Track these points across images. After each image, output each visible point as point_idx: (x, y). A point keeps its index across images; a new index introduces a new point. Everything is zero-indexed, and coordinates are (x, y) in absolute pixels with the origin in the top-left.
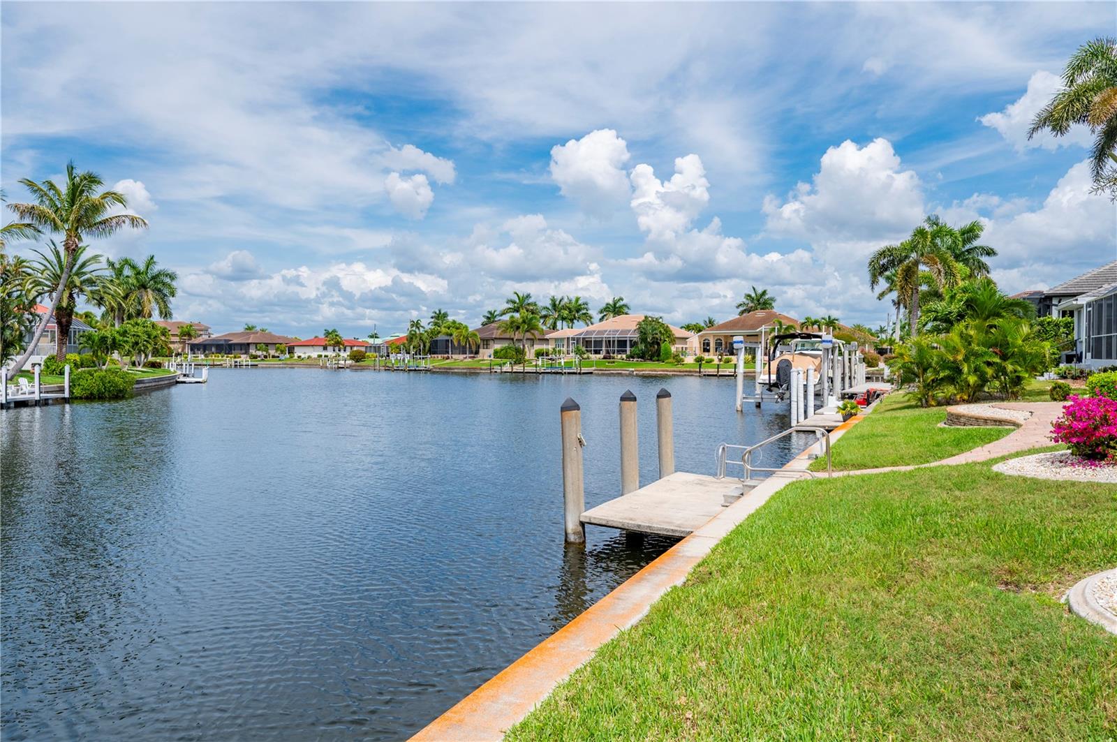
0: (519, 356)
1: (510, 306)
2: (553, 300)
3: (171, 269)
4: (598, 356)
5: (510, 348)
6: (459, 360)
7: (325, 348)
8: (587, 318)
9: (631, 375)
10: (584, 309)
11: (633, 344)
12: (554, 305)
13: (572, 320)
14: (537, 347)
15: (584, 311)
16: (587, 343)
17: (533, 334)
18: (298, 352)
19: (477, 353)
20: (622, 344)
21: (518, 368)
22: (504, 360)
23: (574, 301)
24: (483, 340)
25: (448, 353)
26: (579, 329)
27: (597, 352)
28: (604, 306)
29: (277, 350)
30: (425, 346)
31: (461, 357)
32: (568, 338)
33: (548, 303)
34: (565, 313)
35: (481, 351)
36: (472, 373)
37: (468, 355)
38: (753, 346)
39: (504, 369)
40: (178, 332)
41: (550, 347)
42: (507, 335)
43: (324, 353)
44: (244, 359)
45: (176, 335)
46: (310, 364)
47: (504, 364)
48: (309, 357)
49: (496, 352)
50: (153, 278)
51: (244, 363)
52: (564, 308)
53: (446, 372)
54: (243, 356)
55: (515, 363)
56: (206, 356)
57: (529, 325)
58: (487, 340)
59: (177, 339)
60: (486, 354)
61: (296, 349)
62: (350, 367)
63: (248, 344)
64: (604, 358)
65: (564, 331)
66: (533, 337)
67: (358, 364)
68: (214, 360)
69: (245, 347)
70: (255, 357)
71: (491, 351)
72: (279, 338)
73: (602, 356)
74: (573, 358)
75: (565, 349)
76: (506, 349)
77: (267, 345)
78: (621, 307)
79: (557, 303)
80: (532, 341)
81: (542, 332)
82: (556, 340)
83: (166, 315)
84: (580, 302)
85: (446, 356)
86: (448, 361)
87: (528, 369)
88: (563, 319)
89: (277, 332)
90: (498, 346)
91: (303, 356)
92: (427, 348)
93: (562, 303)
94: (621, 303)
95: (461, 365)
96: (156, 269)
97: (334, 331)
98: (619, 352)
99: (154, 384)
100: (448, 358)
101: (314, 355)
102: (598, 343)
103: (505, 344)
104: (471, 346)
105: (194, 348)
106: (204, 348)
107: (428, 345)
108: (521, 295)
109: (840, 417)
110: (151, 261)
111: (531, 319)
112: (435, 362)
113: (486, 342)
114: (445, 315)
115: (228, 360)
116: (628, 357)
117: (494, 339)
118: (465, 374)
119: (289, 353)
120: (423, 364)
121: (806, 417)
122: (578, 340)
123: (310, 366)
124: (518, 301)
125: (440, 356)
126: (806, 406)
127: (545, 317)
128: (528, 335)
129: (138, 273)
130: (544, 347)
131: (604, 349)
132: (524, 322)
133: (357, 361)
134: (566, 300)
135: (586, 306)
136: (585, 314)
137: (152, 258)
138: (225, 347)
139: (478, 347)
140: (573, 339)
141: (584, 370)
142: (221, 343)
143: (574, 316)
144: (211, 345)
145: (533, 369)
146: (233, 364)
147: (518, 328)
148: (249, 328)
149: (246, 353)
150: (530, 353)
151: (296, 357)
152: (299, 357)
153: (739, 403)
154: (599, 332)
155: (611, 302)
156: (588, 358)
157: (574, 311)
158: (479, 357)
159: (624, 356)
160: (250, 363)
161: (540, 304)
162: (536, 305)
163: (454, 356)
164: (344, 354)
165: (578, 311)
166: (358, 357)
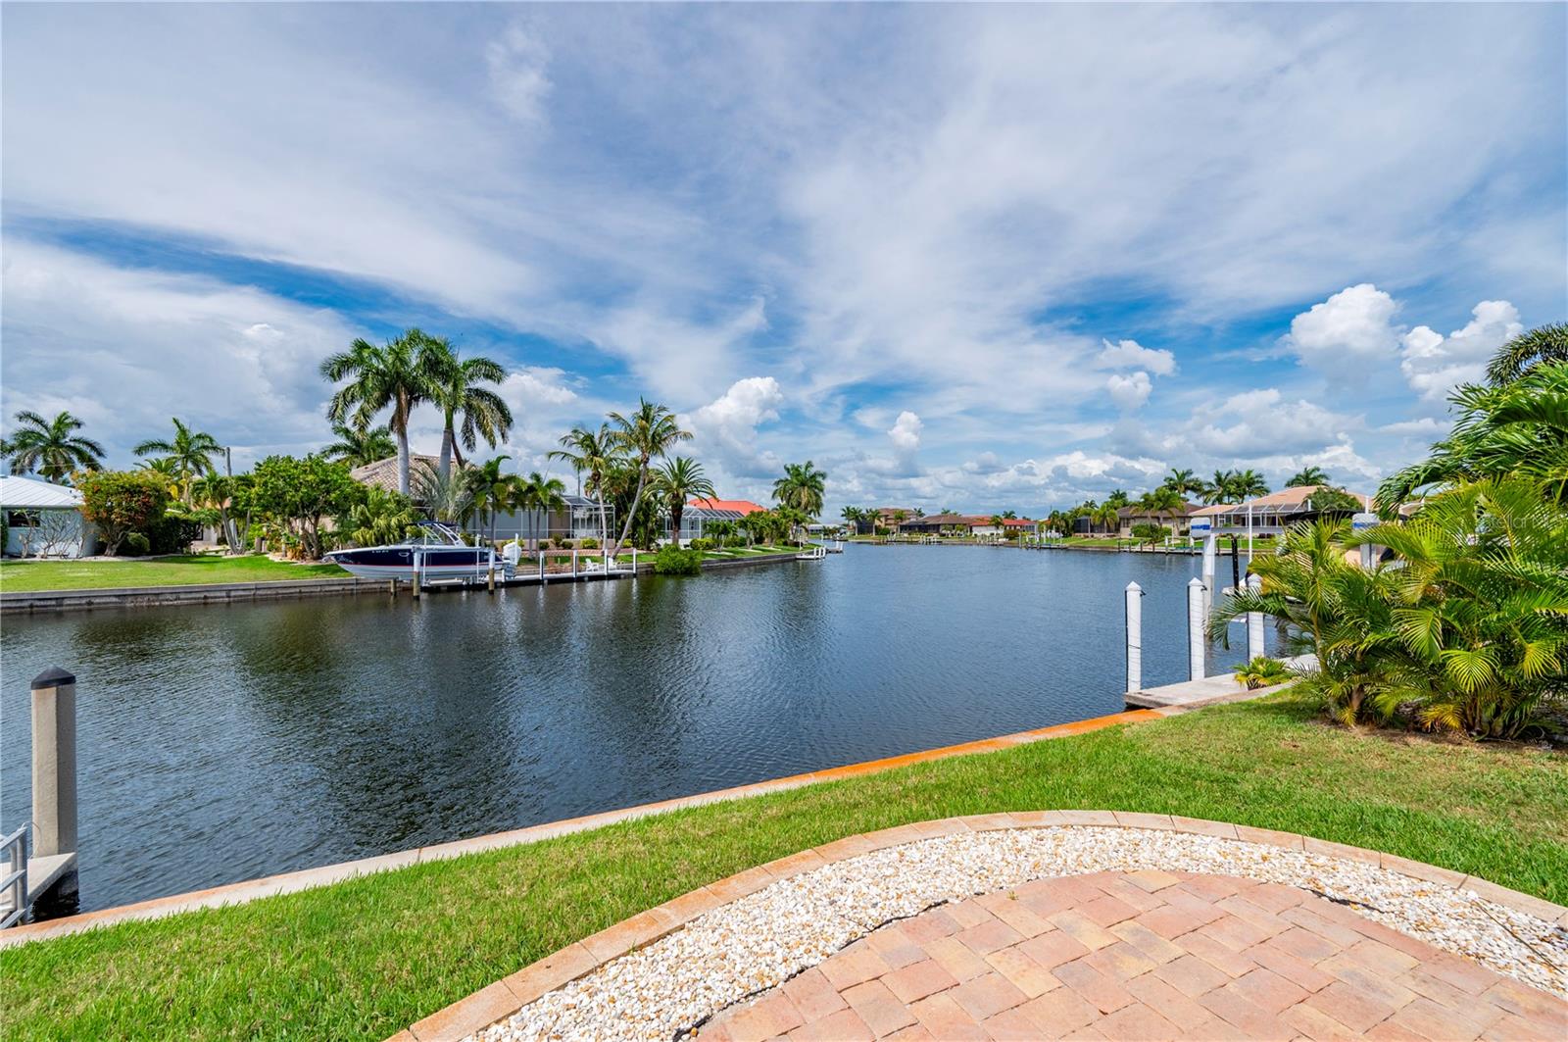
0: (1157, 535)
2: (1218, 475)
3: (822, 471)
5: (1143, 527)
6: (1102, 538)
8: (1263, 491)
10: (1258, 482)
12: (1219, 480)
13: (1242, 496)
15: (1260, 485)
16: (1240, 520)
17: (1171, 512)
18: (976, 531)
19: (1118, 530)
21: (1148, 548)
22: (1140, 539)
23: (1244, 473)
24: (1122, 519)
25: (1088, 531)
28: (1294, 477)
29: (961, 529)
30: (1067, 525)
31: (1103, 535)
32: (1216, 516)
33: (1212, 479)
34: (1233, 488)
35: (1122, 529)
36: (1105, 551)
37: (1107, 534)
39: (1136, 549)
42: (1142, 514)
44: (935, 537)
47: (1138, 543)
48: (982, 535)
49: (1135, 531)
51: (934, 540)
52: (1232, 482)
53: (1084, 550)
54: (935, 535)
56: (909, 534)
57: (1164, 503)
58: (1128, 519)
59: (892, 522)
60: (1126, 533)
61: (974, 529)
62: (1006, 544)
63: (939, 525)
64: (1261, 537)
67: (1009, 541)
68: (913, 538)
69: (936, 528)
70: (944, 535)
71: (1130, 530)
72: (963, 519)
76: (1139, 528)
77: (954, 525)
78: (1313, 477)
79: (1223, 477)
84: (1253, 475)
85: (1086, 534)
86: (1087, 540)
88: (1230, 494)
89: (964, 514)
91: (976, 534)
92: (1069, 527)
93: (1229, 477)
94: (1316, 474)
95: (1097, 544)
97: (1011, 512)
100: (1088, 537)
101: (988, 533)
102: (1257, 520)
103: (1141, 523)
104: (1110, 525)
105: (903, 528)
106: (910, 528)
107: (1070, 524)
108: (1188, 472)
111: (1169, 496)
112: (1078, 539)
113: (1128, 521)
115: (922, 538)
117: (1134, 518)
119: (968, 532)
122: (1228, 517)
123: (978, 542)
124: (1176, 479)
125: (1082, 534)
128: (1165, 513)
129: (800, 474)
132: (1159, 499)
133: (1011, 539)
134: (1235, 474)
135: (1260, 479)
136: (1259, 488)
137: (809, 463)
138: (924, 528)
139: (1117, 525)
140: (1222, 516)
142: (922, 524)
143: (1244, 490)
144: (915, 526)
145: (1163, 549)
146: (926, 541)
148: (945, 512)
149: (938, 532)
151: (971, 535)
152: (974, 535)
154: (1268, 506)
158: (1117, 535)
160: (938, 541)
161: (1203, 480)
162: (1197, 481)
163: (1095, 535)
164: (1001, 532)
165: (1249, 486)
166: (1011, 536)
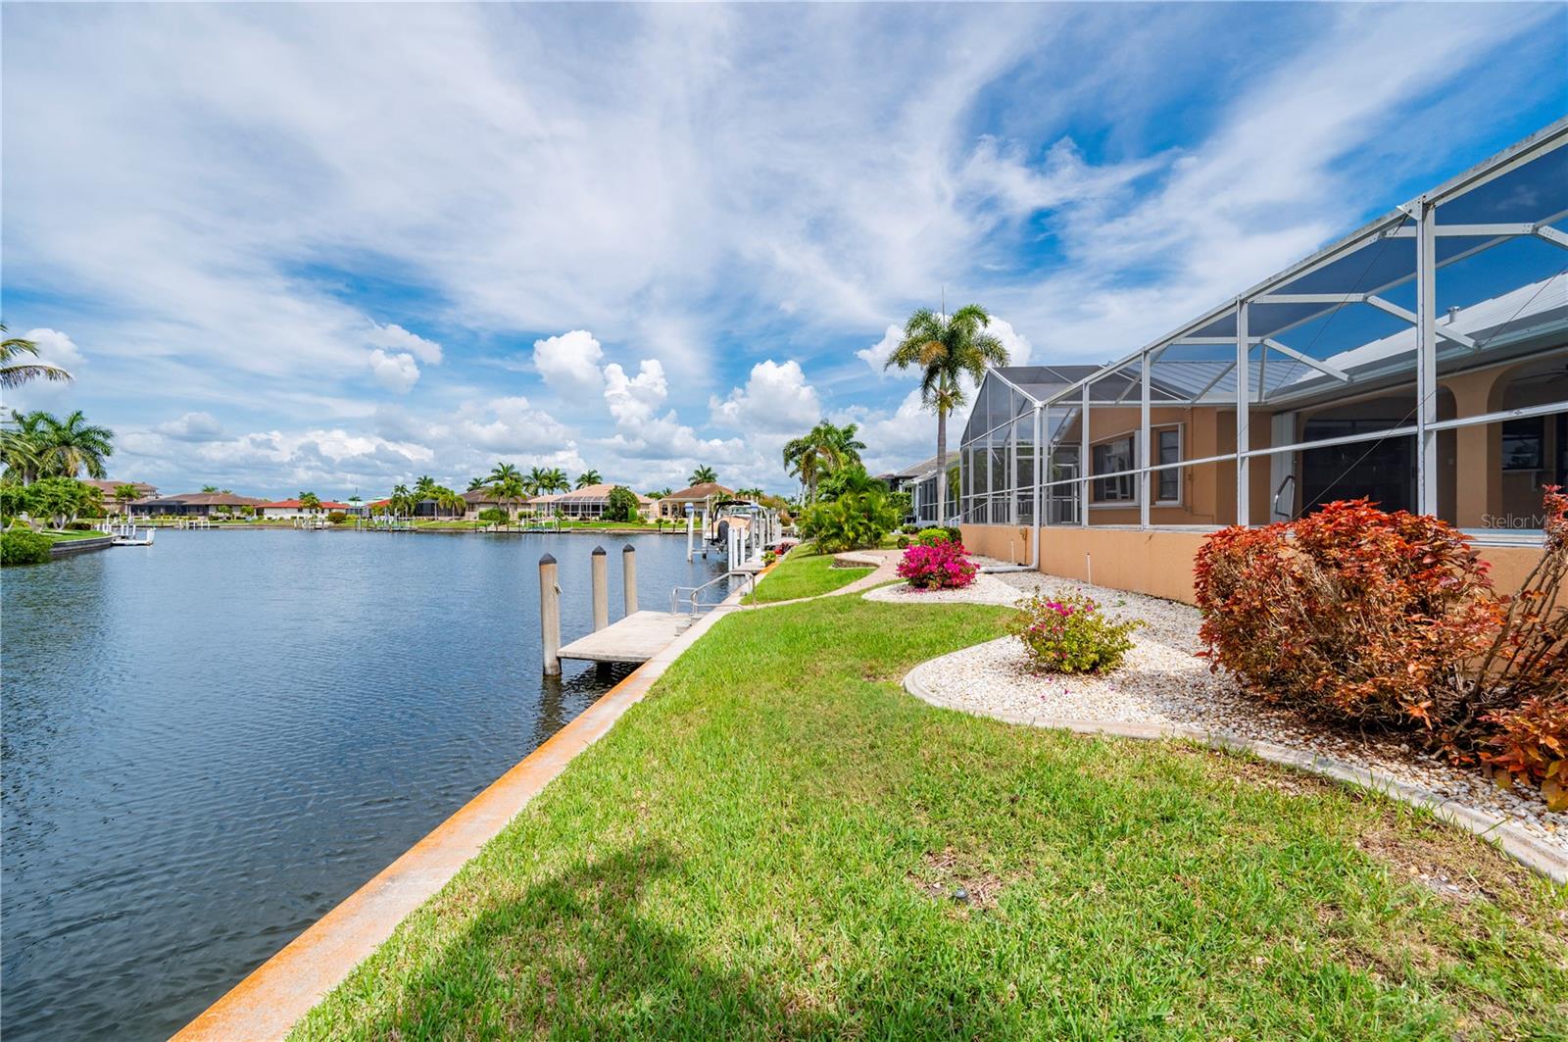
0: (503, 518)
1: (495, 474)
2: (535, 470)
3: (105, 427)
4: (575, 518)
5: (494, 511)
6: (445, 522)
7: (300, 510)
8: (566, 486)
9: (603, 533)
10: (563, 478)
11: (605, 508)
12: (536, 475)
13: (552, 488)
14: (520, 510)
15: (563, 481)
16: (566, 507)
17: (516, 499)
18: (268, 514)
19: (463, 515)
20: (596, 508)
21: (502, 528)
22: (489, 521)
23: (553, 472)
24: (468, 503)
25: (433, 515)
26: (558, 495)
27: (574, 515)
28: (580, 476)
29: (243, 511)
30: (410, 509)
31: (447, 518)
32: (548, 503)
33: (530, 473)
34: (546, 482)
35: (467, 513)
36: (457, 533)
37: (454, 517)
38: (701, 510)
39: (489, 529)
40: (115, 492)
41: (532, 510)
42: (492, 500)
43: (298, 515)
44: (201, 520)
45: (113, 496)
46: (283, 525)
47: (489, 525)
48: (281, 519)
49: (481, 515)
50: (79, 435)
51: (202, 525)
52: (545, 477)
53: (431, 532)
55: (500, 524)
56: (152, 517)
57: (513, 491)
58: (473, 504)
59: (114, 500)
60: (472, 517)
61: (266, 511)
62: (329, 528)
63: (207, 506)
64: (581, 519)
65: (545, 497)
66: (515, 502)
67: (337, 525)
68: (162, 522)
69: (203, 509)
70: (216, 518)
71: (476, 514)
72: (246, 499)
73: (578, 518)
74: (553, 519)
75: (545, 512)
76: (491, 511)
77: (230, 506)
78: (594, 478)
79: (539, 473)
80: (516, 505)
81: (525, 498)
82: (538, 504)
83: (98, 474)
84: (559, 473)
85: (431, 517)
86: (433, 522)
87: (511, 529)
88: (544, 487)
89: (243, 494)
90: (483, 509)
91: (274, 518)
92: (412, 510)
93: (543, 473)
94: (594, 475)
95: (448, 526)
96: (84, 426)
97: (311, 494)
98: (593, 515)
99: (79, 547)
100: (434, 520)
101: (287, 516)
102: (575, 507)
103: (490, 508)
104: (457, 509)
105: (135, 509)
106: (151, 509)
107: (413, 507)
108: (505, 466)
109: (763, 563)
110: (78, 416)
111: (515, 486)
112: (423, 522)
113: (472, 506)
114: (431, 481)
115: (181, 521)
116: (601, 519)
117: (479, 503)
118: (451, 534)
119: (257, 514)
120: (408, 525)
121: (739, 564)
122: (557, 505)
123: (283, 527)
124: (502, 471)
125: (425, 517)
126: (739, 556)
127: (528, 485)
128: (512, 500)
129: (59, 429)
130: (527, 510)
131: (580, 512)
132: (508, 488)
133: (337, 522)
134: (546, 471)
135: (564, 476)
136: (563, 483)
137: (78, 414)
138: (178, 508)
139: (465, 510)
140: (553, 504)
141: (563, 530)
142: (172, 504)
143: (554, 484)
144: (160, 506)
145: (517, 529)
146: (188, 525)
147: (502, 494)
148: (208, 490)
149: (205, 514)
150: (514, 516)
151: (265, 518)
152: (269, 519)
153: (689, 554)
154: (576, 499)
155: (587, 474)
156: (566, 519)
157: (554, 481)
158: (465, 518)
159: (597, 518)
160: (209, 525)
161: (523, 474)
162: (519, 474)
163: (440, 518)
164: (322, 516)
165: (557, 480)
166: (337, 518)
